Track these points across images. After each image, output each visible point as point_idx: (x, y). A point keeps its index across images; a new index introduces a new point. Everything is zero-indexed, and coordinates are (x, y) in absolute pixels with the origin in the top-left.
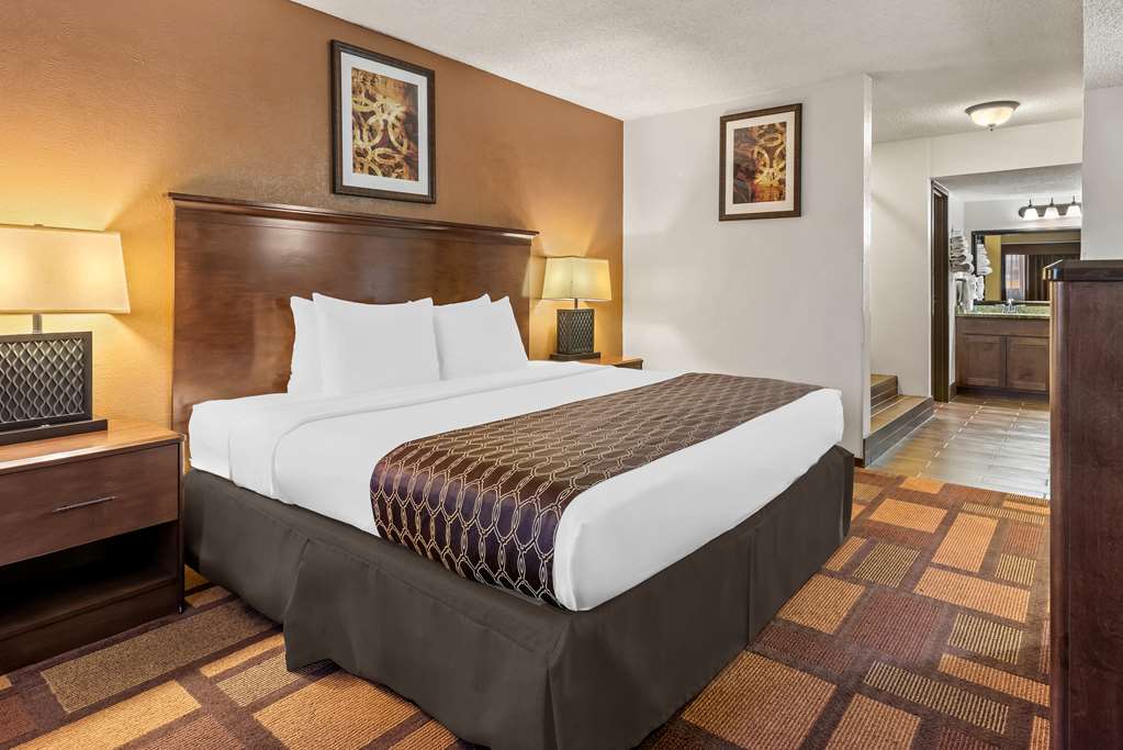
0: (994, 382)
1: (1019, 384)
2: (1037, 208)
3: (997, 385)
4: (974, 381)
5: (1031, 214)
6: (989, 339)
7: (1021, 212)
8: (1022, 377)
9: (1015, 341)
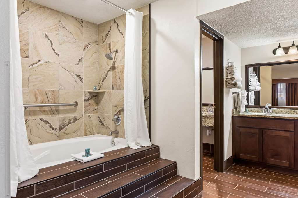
0: (255, 158)
1: (271, 161)
2: (284, 48)
3: (257, 160)
4: (243, 156)
5: (280, 52)
6: (252, 131)
7: (274, 52)
8: (273, 156)
9: (269, 132)
